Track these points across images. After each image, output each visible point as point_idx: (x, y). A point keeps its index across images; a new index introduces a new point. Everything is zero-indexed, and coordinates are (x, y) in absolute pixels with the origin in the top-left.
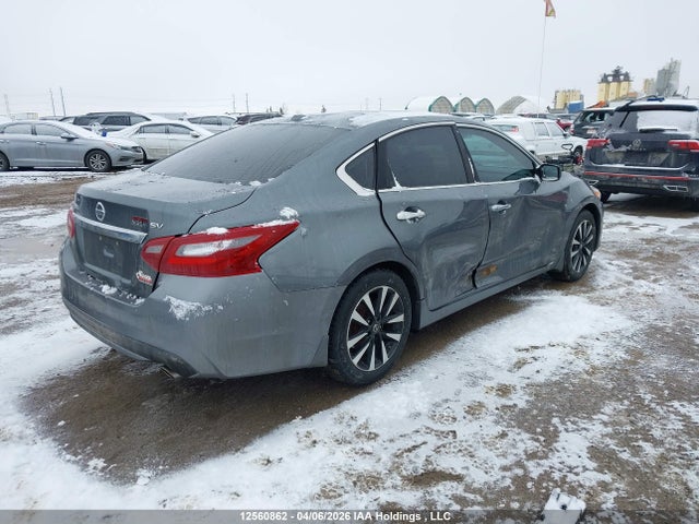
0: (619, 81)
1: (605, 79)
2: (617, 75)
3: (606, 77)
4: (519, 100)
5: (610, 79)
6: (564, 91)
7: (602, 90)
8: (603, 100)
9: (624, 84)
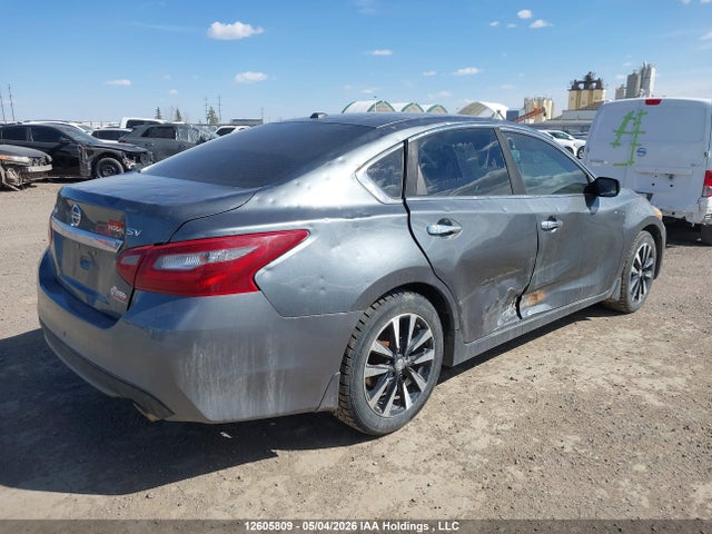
0: (591, 89)
1: (575, 87)
2: (588, 81)
3: (577, 83)
5: (582, 86)
7: (572, 99)
9: (596, 92)
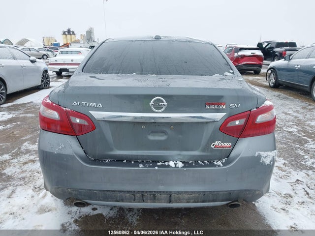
0: (71, 35)
1: (64, 33)
2: (69, 31)
4: (26, 41)
5: (67, 33)
6: (47, 38)
7: (64, 38)
8: (65, 43)
9: (73, 36)
